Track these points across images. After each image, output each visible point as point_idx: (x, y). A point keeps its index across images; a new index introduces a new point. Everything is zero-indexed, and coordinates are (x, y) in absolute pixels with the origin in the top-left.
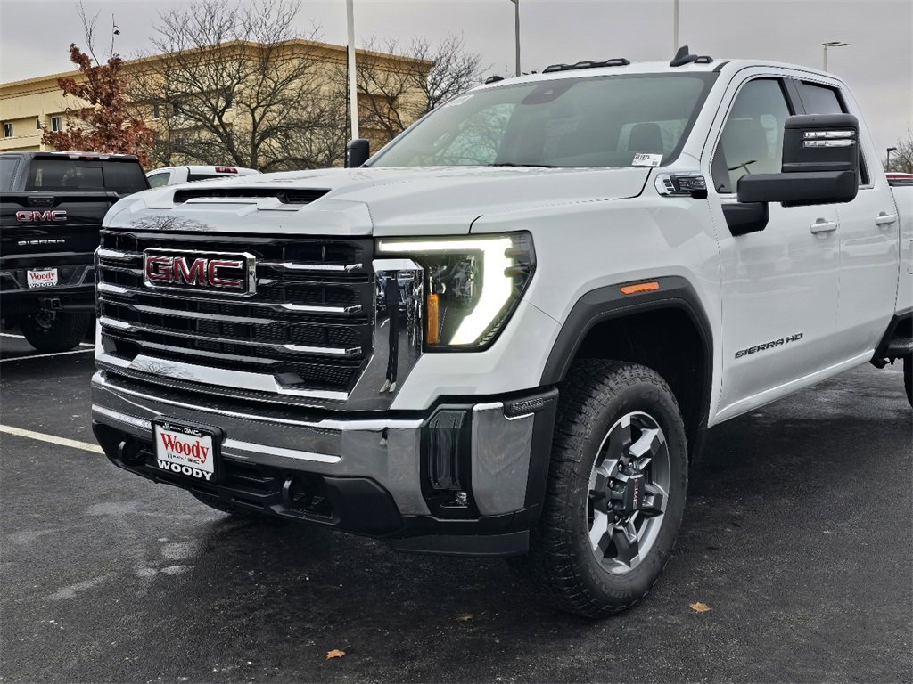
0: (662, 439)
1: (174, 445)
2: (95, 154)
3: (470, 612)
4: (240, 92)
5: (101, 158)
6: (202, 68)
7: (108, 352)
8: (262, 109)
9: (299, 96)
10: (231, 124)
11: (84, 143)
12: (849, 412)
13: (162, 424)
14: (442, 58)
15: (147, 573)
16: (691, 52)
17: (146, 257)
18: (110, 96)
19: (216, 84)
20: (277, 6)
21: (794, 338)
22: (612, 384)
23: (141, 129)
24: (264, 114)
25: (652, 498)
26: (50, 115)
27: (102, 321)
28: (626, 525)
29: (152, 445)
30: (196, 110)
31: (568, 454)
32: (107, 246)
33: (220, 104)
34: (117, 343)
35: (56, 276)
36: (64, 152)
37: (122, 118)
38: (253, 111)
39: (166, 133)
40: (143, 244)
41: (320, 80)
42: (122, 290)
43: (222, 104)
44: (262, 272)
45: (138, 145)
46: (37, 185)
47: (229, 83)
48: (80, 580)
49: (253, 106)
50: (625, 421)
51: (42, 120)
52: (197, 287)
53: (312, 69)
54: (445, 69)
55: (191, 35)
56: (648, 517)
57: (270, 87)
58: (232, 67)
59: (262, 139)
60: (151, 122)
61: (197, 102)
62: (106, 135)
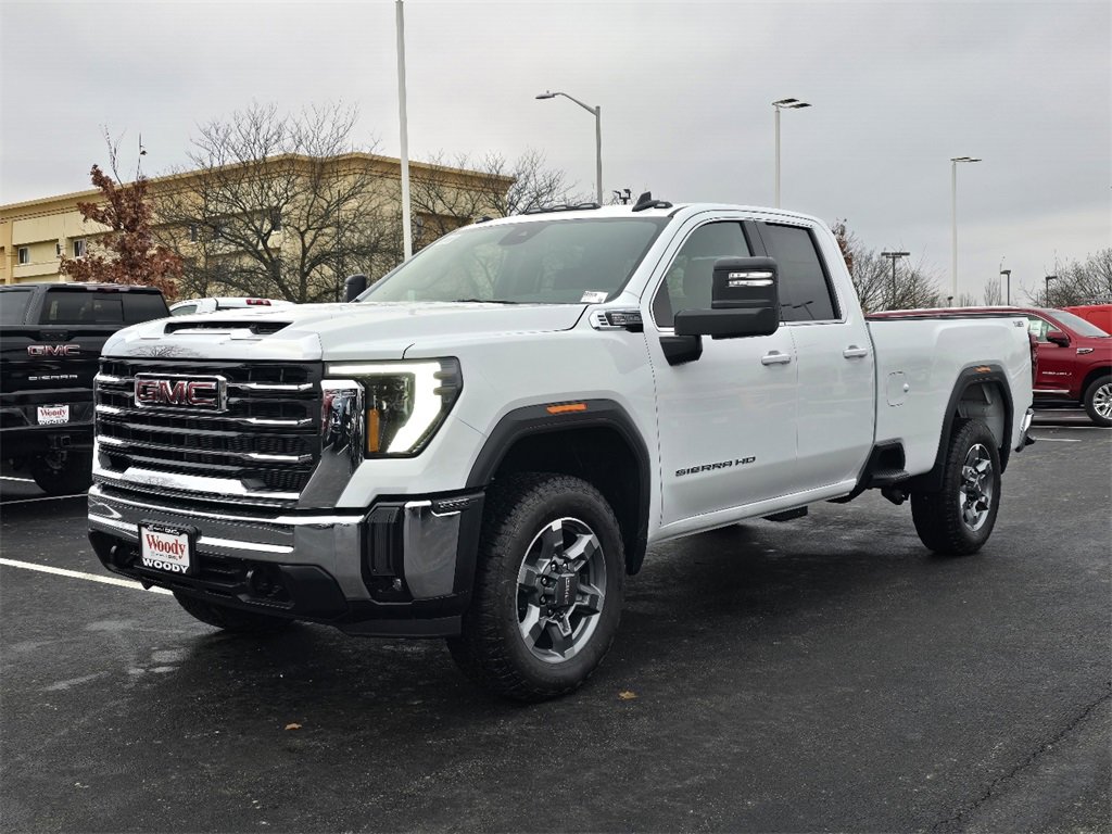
0: (596, 544)
1: (157, 545)
2: (116, 286)
3: (419, 699)
4: (288, 214)
5: (121, 289)
6: (245, 185)
7: (104, 466)
8: (313, 232)
9: (355, 217)
10: (279, 249)
11: (105, 272)
12: (864, 548)
13: (146, 527)
14: (519, 174)
15: (136, 672)
16: (653, 198)
17: (136, 380)
18: (134, 221)
19: (261, 205)
20: (332, 116)
21: (746, 461)
22: (541, 491)
23: (168, 257)
24: (315, 237)
25: (588, 598)
26: (72, 238)
27: (100, 439)
28: (561, 620)
29: (138, 546)
30: (238, 234)
31: (498, 550)
32: (106, 372)
33: (265, 226)
34: (112, 458)
35: (67, 413)
36: (81, 284)
37: (147, 245)
38: (302, 234)
39: (203, 259)
40: (135, 369)
41: (382, 199)
42: (116, 411)
43: (267, 226)
44: (232, 392)
45: (163, 275)
46: (51, 318)
47: (275, 204)
48: (75, 676)
49: (302, 229)
50: (557, 525)
51: (62, 243)
52: (179, 405)
53: (370, 188)
54: (524, 187)
55: (233, 148)
56: (585, 615)
57: (323, 208)
58: (279, 185)
59: (312, 266)
60: (187, 247)
61: (239, 224)
62: (131, 262)
